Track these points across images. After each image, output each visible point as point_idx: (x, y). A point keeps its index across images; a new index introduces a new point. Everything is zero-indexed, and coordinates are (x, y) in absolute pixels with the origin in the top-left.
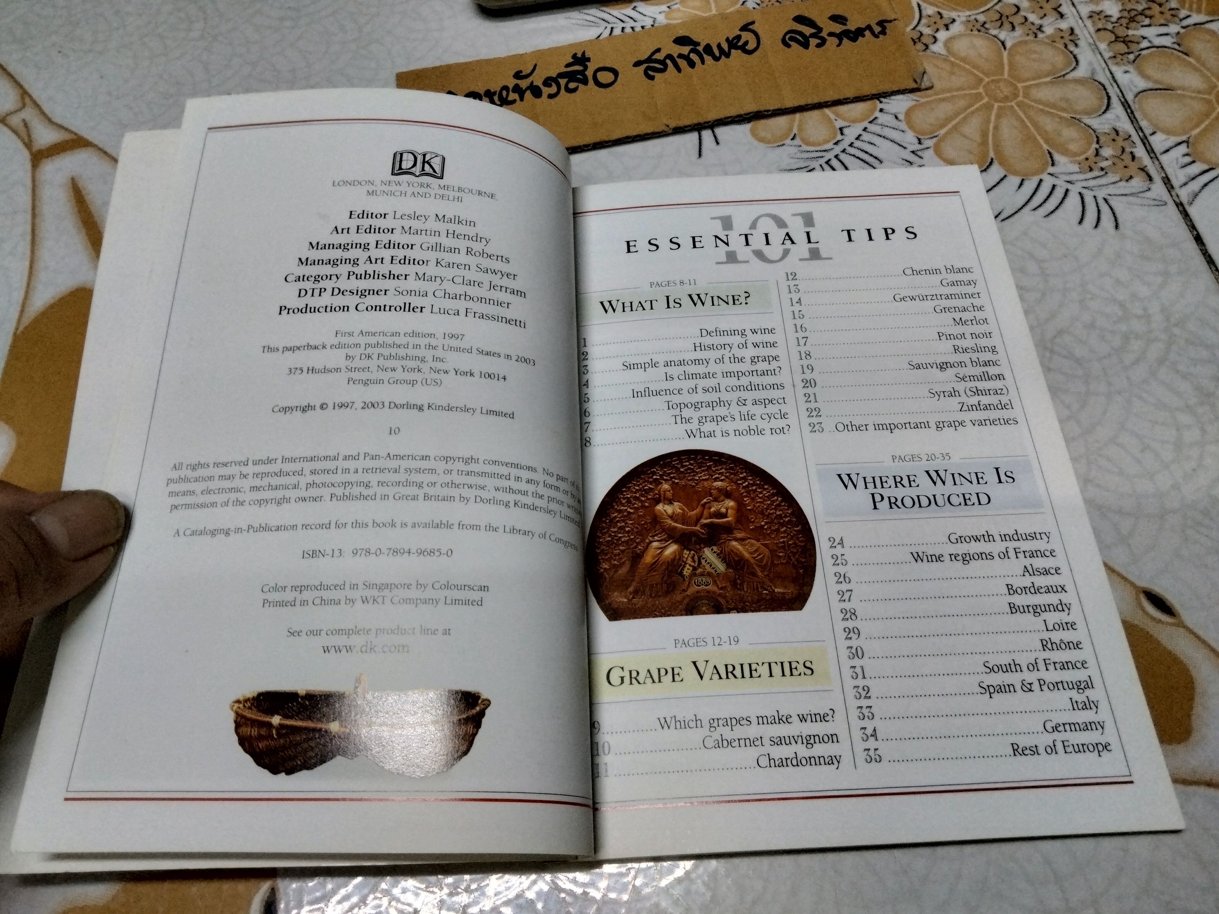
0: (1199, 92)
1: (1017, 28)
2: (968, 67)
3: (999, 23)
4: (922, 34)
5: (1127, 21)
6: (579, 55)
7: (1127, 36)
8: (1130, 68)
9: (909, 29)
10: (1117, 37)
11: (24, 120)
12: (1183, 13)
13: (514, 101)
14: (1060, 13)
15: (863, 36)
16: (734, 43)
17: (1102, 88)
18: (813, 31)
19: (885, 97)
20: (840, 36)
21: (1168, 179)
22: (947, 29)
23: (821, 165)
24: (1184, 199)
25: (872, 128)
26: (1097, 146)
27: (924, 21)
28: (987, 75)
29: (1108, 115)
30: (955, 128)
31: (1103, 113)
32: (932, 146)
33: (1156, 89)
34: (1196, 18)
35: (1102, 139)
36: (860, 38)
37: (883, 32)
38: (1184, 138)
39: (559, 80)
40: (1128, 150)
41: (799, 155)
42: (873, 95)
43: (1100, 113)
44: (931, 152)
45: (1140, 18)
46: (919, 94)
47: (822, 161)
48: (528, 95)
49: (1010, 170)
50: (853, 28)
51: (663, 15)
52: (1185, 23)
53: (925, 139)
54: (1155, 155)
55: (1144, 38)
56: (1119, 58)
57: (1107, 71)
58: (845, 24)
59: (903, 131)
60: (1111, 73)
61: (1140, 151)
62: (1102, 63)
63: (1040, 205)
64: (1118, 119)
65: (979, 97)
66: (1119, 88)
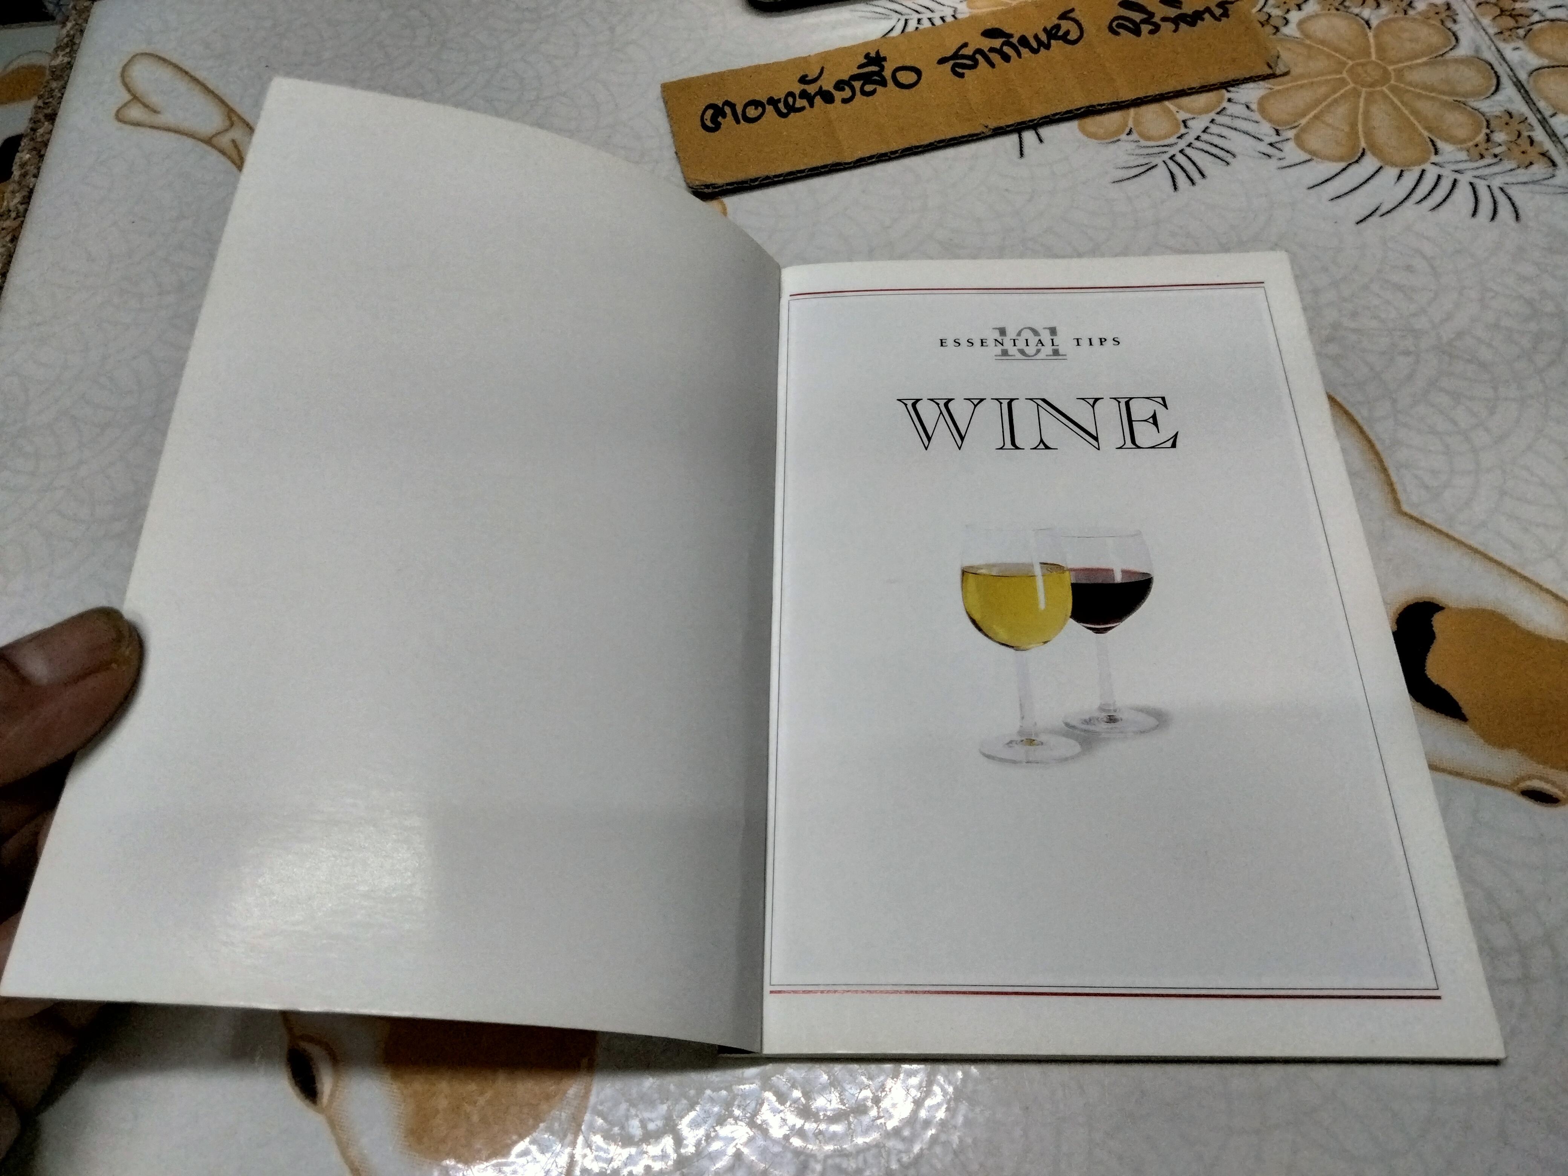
1: (1383, 5)
2: (1327, 50)
3: (1361, 1)
4: (1270, 16)
6: (873, 54)
7: (1514, 9)
8: (1520, 44)
9: (1254, 10)
10: (1502, 11)
11: (233, 141)
13: (802, 109)
15: (1203, 19)
16: (1053, 33)
17: (1489, 67)
18: (1145, 16)
19: (1233, 86)
20: (1176, 21)
22: (1300, 9)
23: (1164, 162)
25: (1220, 119)
26: (1488, 131)
27: (1271, 2)
28: (1352, 58)
29: (1498, 97)
30: (1316, 117)
31: (1493, 94)
32: (1293, 138)
33: (1553, 67)
35: (1493, 124)
36: (1199, 21)
37: (1226, 14)
39: (853, 83)
40: (1525, 134)
41: (1139, 151)
42: (1222, 83)
43: (1488, 94)
44: (1291, 144)
46: (1271, 81)
47: (1166, 157)
48: (818, 100)
49: (1386, 162)
50: (1190, 12)
53: (1283, 130)
54: (1558, 138)
55: (1536, 11)
56: (1507, 34)
57: (1493, 48)
58: (1180, 8)
59: (1257, 122)
60: (1499, 51)
61: (1539, 134)
62: (1487, 38)
63: (1425, 198)
64: (1511, 100)
65: (1343, 82)
66: (1509, 66)
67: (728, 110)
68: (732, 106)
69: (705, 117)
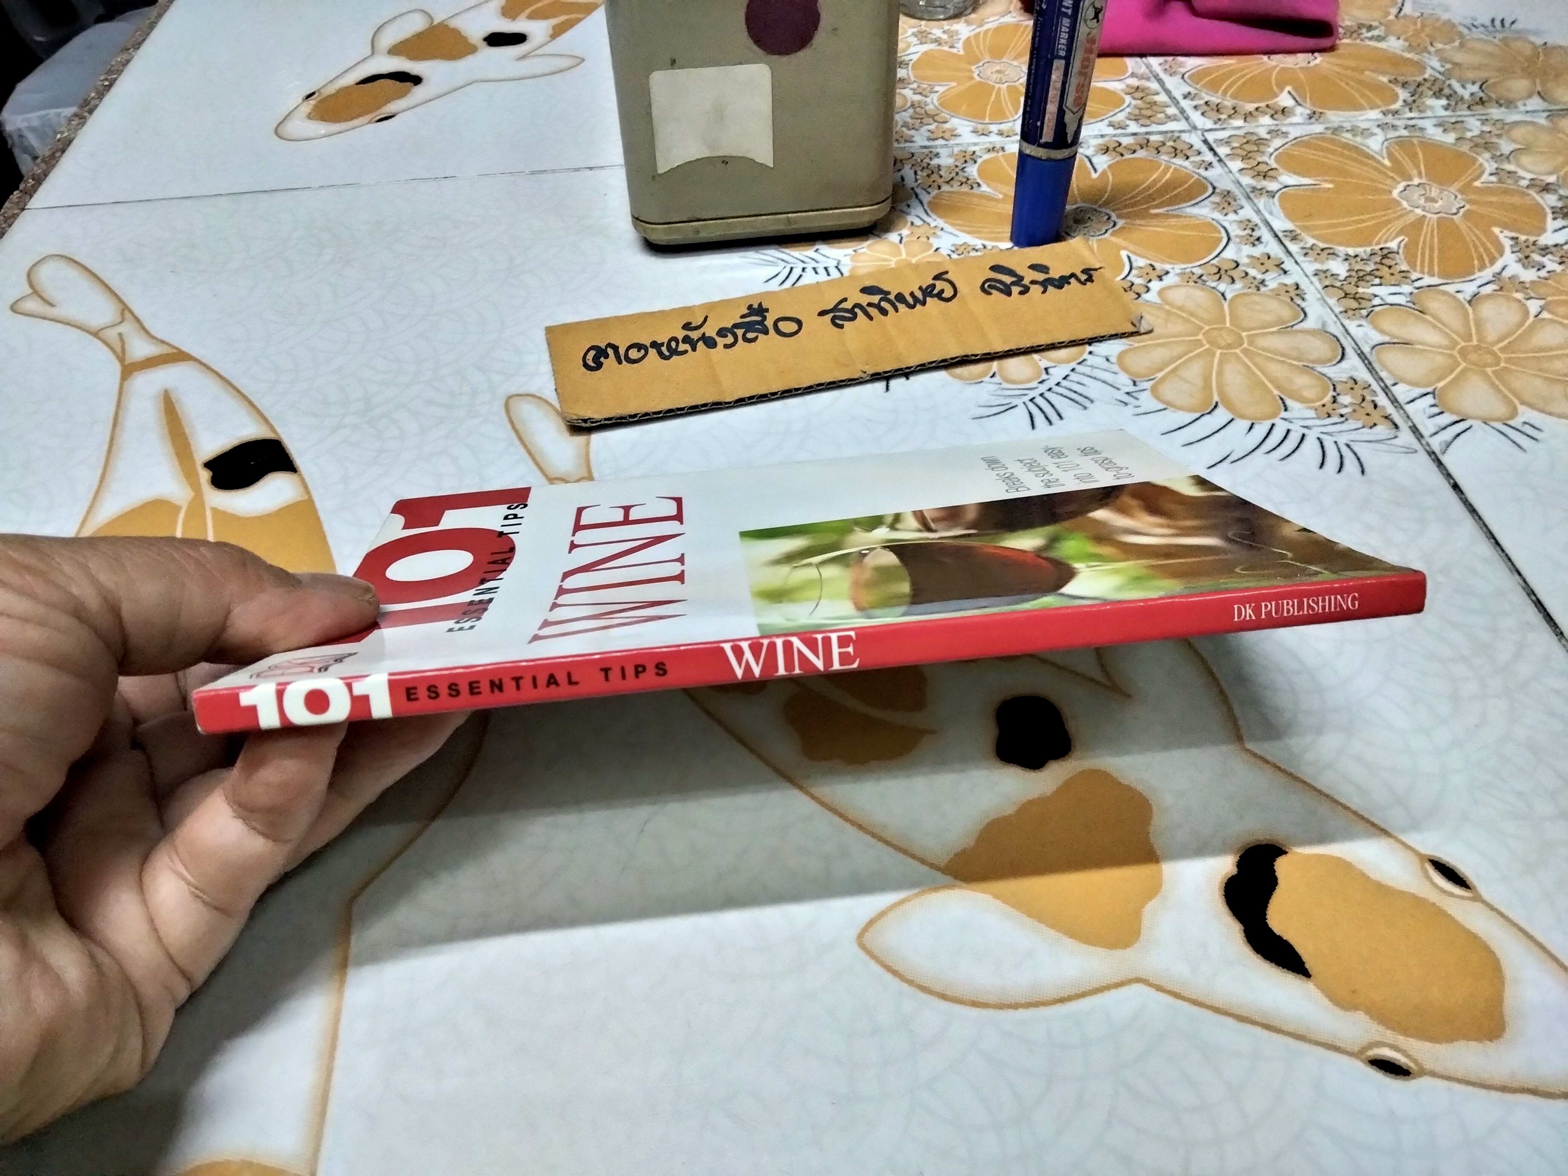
0: (1440, 347)
1: (1237, 282)
2: (1184, 315)
3: (1218, 276)
4: (1133, 284)
5: (1355, 279)
6: (756, 306)
7: (1357, 293)
8: (1363, 322)
9: (1119, 278)
10: (1347, 294)
11: (120, 335)
12: (1414, 275)
13: (686, 352)
14: (1282, 269)
15: (1070, 283)
16: (928, 291)
17: (1336, 340)
18: (1014, 279)
19: (1096, 342)
20: (1044, 284)
21: (1416, 428)
22: (1160, 280)
23: (1024, 403)
24: (1436, 448)
25: (1080, 368)
26: (1335, 394)
27: (1134, 272)
28: (1208, 323)
29: (1343, 364)
30: (1173, 371)
31: (1339, 362)
32: (1149, 387)
33: (1394, 343)
34: (1428, 280)
35: (1339, 388)
36: (1066, 285)
37: (1090, 279)
38: (1430, 389)
39: (735, 330)
40: (1369, 398)
41: (999, 392)
42: (1086, 340)
43: (1335, 362)
44: (1147, 394)
45: (1368, 278)
46: (1133, 338)
47: (1026, 399)
48: (700, 345)
49: (1238, 414)
50: (1057, 277)
51: (848, 258)
52: (1417, 284)
53: (1140, 382)
54: (1400, 405)
55: (1376, 296)
56: (1350, 313)
57: (1339, 324)
58: (1047, 273)
59: (1116, 373)
60: (1344, 326)
61: (1382, 400)
62: (1333, 316)
63: (1274, 449)
64: (1355, 368)
65: (1199, 343)
66: (1353, 339)
67: (610, 351)
68: (615, 348)
69: (588, 357)
